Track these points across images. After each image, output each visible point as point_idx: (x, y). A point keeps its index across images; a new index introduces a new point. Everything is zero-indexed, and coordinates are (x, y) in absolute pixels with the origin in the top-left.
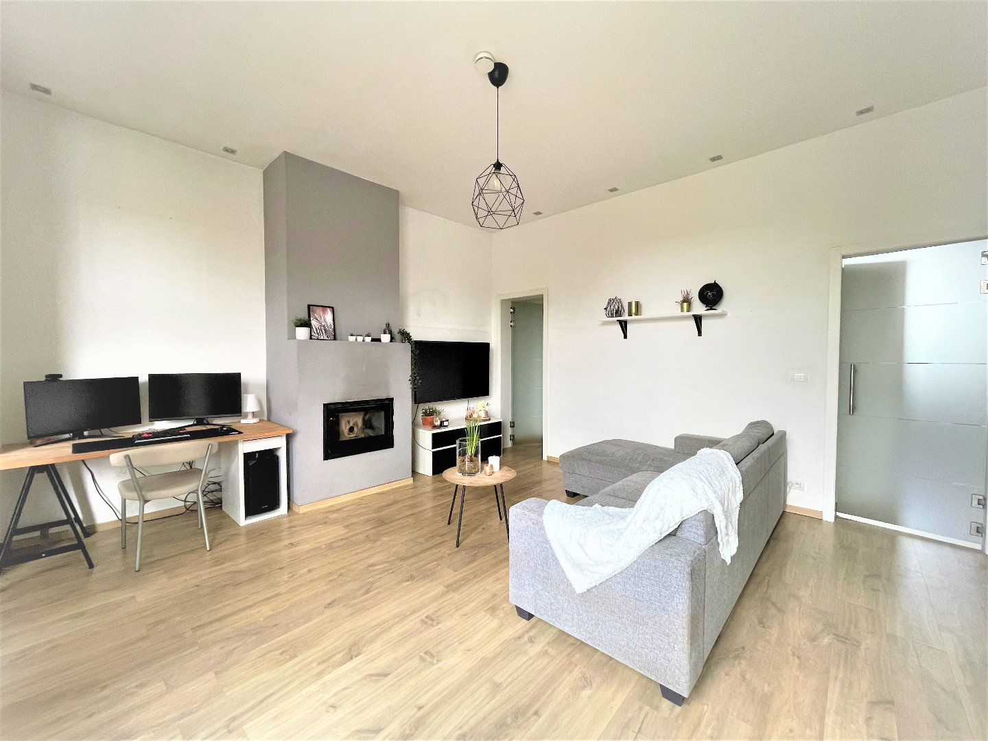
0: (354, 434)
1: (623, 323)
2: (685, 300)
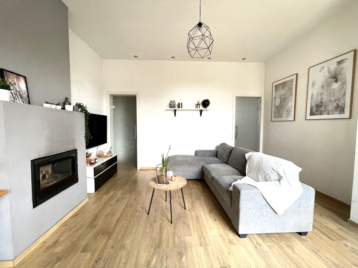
0: (46, 180)
1: (175, 111)
2: (198, 104)
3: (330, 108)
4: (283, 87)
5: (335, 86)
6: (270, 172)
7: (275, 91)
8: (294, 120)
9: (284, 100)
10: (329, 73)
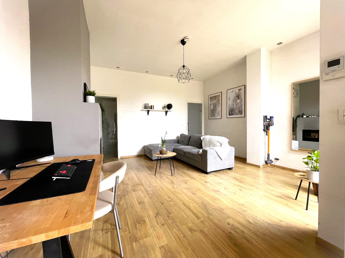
1: (149, 111)
2: (165, 107)
3: (237, 112)
4: (215, 99)
5: (238, 101)
6: (216, 143)
7: (210, 101)
8: (221, 118)
9: (215, 106)
10: (236, 94)
